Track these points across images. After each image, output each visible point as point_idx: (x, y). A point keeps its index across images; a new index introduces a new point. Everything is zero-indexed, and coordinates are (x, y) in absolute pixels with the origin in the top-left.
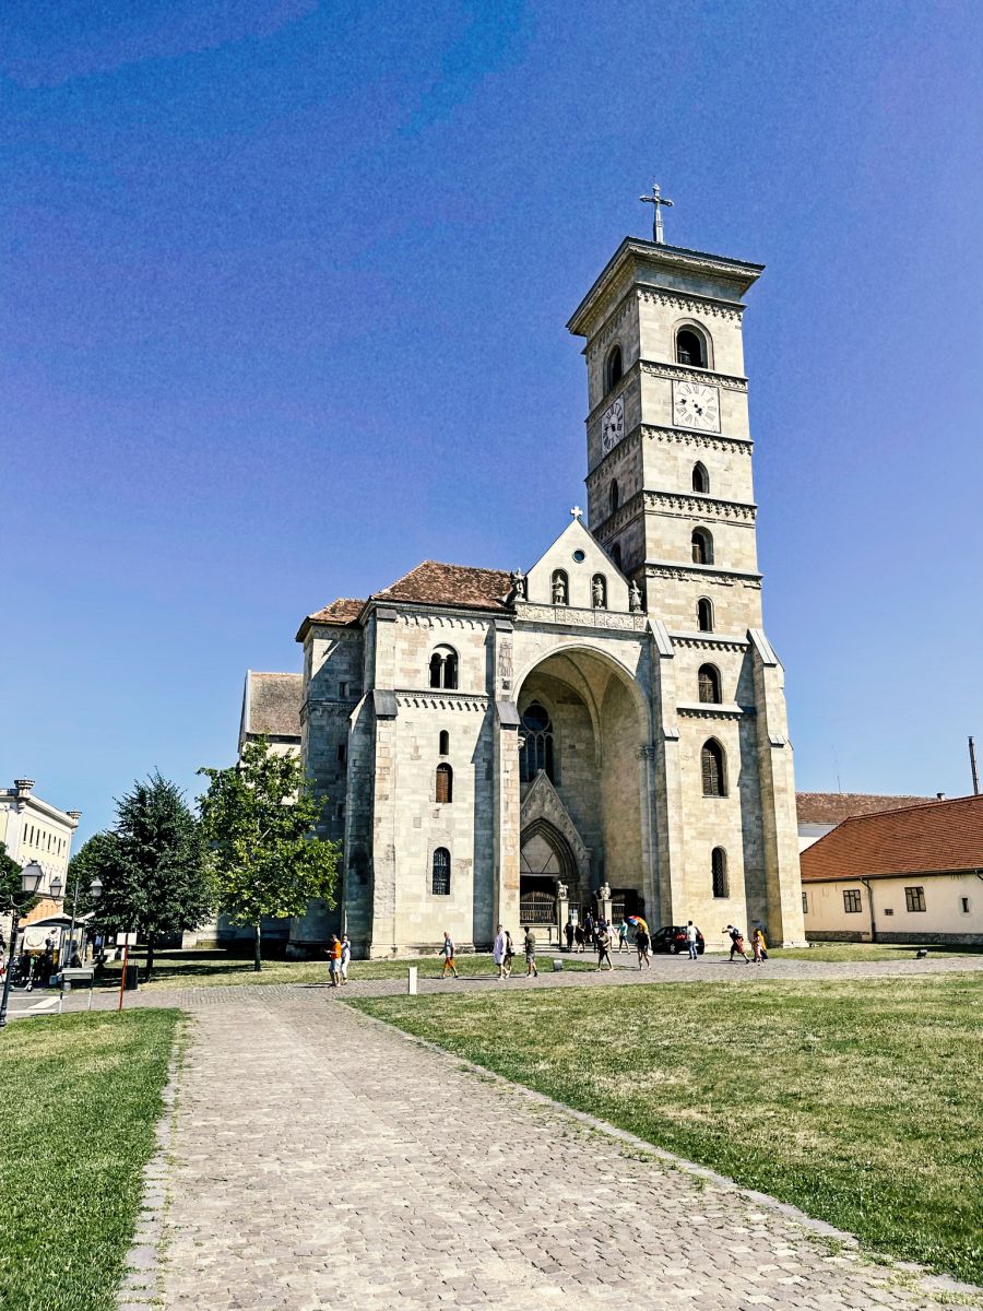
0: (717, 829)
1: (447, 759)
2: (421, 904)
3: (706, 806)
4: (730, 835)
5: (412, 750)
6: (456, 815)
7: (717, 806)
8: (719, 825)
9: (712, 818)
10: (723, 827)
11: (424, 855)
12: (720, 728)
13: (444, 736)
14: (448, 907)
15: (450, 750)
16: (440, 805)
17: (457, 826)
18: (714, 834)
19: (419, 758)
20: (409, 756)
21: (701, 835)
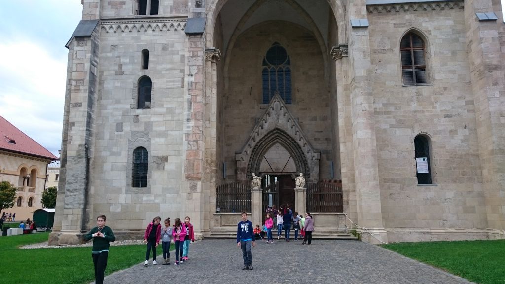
0: (419, 116)
1: (146, 73)
2: (121, 195)
3: (406, 95)
4: (436, 121)
5: (117, 68)
6: (154, 119)
7: (419, 94)
8: (423, 112)
9: (414, 106)
10: (426, 114)
11: (124, 154)
12: (421, 19)
13: (146, 54)
14: (145, 198)
15: (150, 65)
16: (140, 111)
17: (155, 128)
18: (417, 121)
19: (122, 73)
20: (113, 73)
21: (401, 123)
